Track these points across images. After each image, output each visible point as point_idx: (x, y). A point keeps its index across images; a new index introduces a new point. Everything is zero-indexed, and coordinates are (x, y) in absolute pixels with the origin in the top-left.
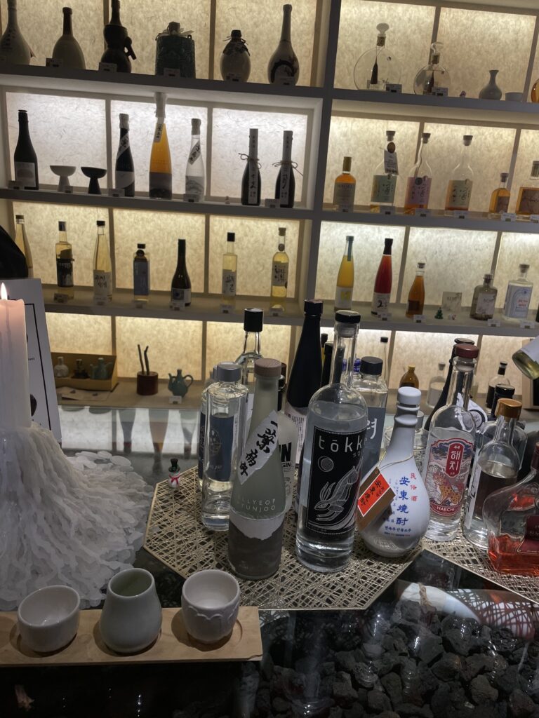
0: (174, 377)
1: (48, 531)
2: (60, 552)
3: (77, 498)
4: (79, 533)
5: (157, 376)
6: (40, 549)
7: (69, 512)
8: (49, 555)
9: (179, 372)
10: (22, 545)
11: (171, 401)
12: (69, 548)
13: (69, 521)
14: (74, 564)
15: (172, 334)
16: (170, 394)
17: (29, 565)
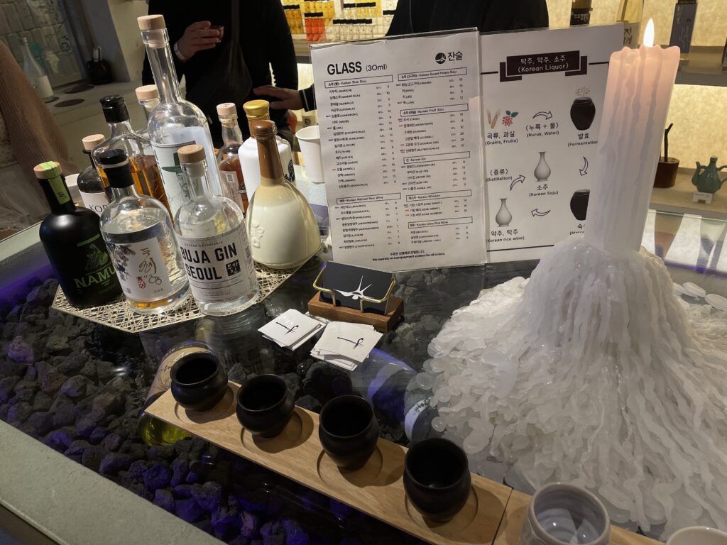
0: (704, 167)
1: (659, 410)
2: (682, 449)
3: (694, 364)
4: (706, 425)
5: (678, 164)
6: (652, 435)
7: (689, 387)
8: (668, 450)
9: (713, 161)
10: (624, 421)
11: (696, 199)
12: (695, 445)
13: (689, 402)
14: (708, 477)
15: (708, 107)
16: (694, 188)
17: (640, 457)
